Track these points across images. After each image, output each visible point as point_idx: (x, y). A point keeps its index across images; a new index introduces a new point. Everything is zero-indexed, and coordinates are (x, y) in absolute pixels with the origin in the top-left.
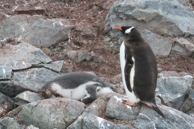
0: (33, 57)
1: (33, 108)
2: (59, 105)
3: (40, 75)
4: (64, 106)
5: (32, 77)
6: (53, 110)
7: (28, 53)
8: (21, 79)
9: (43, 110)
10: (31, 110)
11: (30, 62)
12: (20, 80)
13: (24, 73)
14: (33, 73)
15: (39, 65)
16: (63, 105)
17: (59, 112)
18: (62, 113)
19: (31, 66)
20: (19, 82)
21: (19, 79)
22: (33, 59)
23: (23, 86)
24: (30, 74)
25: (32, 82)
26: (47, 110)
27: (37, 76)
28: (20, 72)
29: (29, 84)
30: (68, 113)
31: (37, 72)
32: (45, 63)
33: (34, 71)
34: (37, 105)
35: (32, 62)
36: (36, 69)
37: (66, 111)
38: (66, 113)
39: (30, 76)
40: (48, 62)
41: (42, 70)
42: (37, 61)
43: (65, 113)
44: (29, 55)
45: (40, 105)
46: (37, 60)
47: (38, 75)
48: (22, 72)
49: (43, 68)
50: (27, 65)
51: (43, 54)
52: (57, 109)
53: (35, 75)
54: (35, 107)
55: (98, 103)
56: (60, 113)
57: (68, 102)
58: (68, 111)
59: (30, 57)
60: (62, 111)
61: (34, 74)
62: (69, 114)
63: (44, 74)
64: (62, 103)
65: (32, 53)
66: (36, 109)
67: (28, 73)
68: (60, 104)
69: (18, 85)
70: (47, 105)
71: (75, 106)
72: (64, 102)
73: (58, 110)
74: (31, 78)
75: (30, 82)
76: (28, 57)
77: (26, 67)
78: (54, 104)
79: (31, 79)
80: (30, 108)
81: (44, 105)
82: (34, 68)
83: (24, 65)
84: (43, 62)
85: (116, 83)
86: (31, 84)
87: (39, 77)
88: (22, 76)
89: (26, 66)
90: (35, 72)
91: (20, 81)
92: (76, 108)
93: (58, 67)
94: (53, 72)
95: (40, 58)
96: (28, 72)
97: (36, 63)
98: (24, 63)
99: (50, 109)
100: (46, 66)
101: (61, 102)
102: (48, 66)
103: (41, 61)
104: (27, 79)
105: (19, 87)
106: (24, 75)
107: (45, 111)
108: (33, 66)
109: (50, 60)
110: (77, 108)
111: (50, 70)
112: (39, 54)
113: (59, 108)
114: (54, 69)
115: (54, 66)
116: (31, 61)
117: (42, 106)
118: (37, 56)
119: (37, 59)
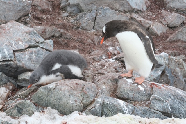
0: (29, 37)
1: (50, 90)
2: (76, 87)
3: (38, 56)
4: (81, 88)
5: (32, 58)
6: (72, 93)
7: (23, 33)
8: (23, 60)
9: (63, 93)
10: (48, 92)
11: (26, 42)
12: (22, 61)
13: (24, 53)
14: (32, 53)
15: (35, 45)
16: (80, 88)
17: (76, 94)
18: (80, 96)
19: (29, 46)
20: (22, 63)
21: (21, 60)
22: (29, 39)
23: (26, 67)
24: (29, 54)
25: (33, 62)
26: (67, 93)
27: (36, 56)
28: (19, 53)
29: (31, 64)
30: (86, 95)
31: (35, 52)
32: (39, 42)
33: (32, 51)
34: (55, 88)
35: (28, 42)
36: (34, 49)
37: (83, 93)
38: (84, 95)
39: (30, 57)
40: (42, 42)
41: (39, 50)
42: (33, 41)
43: (83, 95)
44: (24, 35)
45: (59, 88)
46: (33, 40)
47: (36, 55)
48: (22, 53)
49: (39, 48)
50: (24, 45)
51: (36, 34)
52: (75, 91)
53: (34, 55)
54: (53, 89)
55: (107, 84)
56: (78, 95)
57: (83, 84)
58: (86, 94)
59: (26, 37)
60: (79, 93)
61: (33, 54)
62: (87, 97)
63: (41, 54)
64: (78, 85)
65: (26, 33)
66: (54, 91)
67: (28, 54)
68: (77, 87)
69: (22, 66)
70: (65, 88)
71: (90, 88)
72: (79, 84)
73: (75, 92)
74: (31, 58)
75: (31, 62)
76: (23, 37)
77: (24, 47)
78: (72, 87)
79: (32, 60)
80: (47, 91)
81: (63, 88)
82: (31, 48)
83: (22, 45)
84: (38, 42)
85: (98, 60)
86: (33, 64)
87: (38, 57)
88: (23, 56)
89: (24, 46)
90: (33, 52)
91: (23, 62)
92: (91, 90)
93: (51, 46)
94: (47, 51)
95: (35, 38)
96: (27, 52)
97: (32, 43)
98: (21, 43)
99: (69, 92)
100: (40, 46)
101: (76, 84)
102: (43, 45)
103: (36, 41)
104: (28, 59)
105: (22, 67)
106: (25, 56)
107: (64, 93)
108: (30, 46)
109: (43, 40)
110: (93, 90)
111: (45, 50)
112: (33, 34)
113: (76, 91)
114: (48, 49)
115: (47, 45)
116: (27, 41)
117: (61, 89)
118: (32, 35)
119: (33, 39)
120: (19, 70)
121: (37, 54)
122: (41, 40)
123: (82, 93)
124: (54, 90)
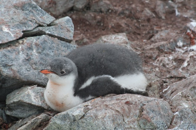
0: (21, 16)
1: (75, 120)
2: (127, 110)
3: (44, 52)
4: (138, 111)
5: (32, 57)
6: (119, 122)
7: (8, 9)
8: (14, 63)
9: (101, 124)
10: (71, 125)
11: (17, 26)
12: (12, 65)
13: (14, 50)
14: (30, 48)
15: (35, 31)
16: (135, 110)
17: (129, 124)
18: (136, 127)
19: (22, 34)
20: (12, 70)
21: (10, 64)
22: (21, 18)
23: (22, 77)
24: (25, 51)
25: (34, 66)
26: (109, 123)
27: (40, 53)
28: (5, 49)
29: (31, 71)
30: (149, 124)
31: (37, 45)
32: (44, 25)
33: (31, 44)
34: (84, 116)
35: (21, 25)
36: (33, 39)
37: (143, 121)
38: (145, 124)
39: (27, 56)
40: (49, 23)
41: (45, 41)
42: (30, 23)
43: (142, 126)
44: (11, 13)
45: (92, 115)
46: (31, 21)
47: (40, 51)
48: (9, 49)
49: (44, 35)
50: (13, 32)
51: (36, 7)
52: (125, 118)
53: (34, 51)
54: (81, 118)
55: (190, 98)
56: (132, 126)
57: (141, 102)
58: (149, 122)
59: (15, 17)
60: (134, 122)
61: (32, 50)
62: (151, 127)
63: (50, 49)
64: (131, 106)
65: (16, 7)
66: (83, 122)
67: (23, 50)
68: (129, 109)
69: (12, 76)
70: (106, 113)
71: (156, 109)
72: (134, 103)
73: (126, 121)
74: (30, 58)
75: (30, 66)
76: (9, 15)
77: (12, 37)
78: (119, 109)
79: (31, 61)
80: (67, 122)
81: (100, 114)
82: (28, 38)
83: (8, 33)
84: (41, 24)
85: (169, 51)
86: (35, 71)
87: (43, 56)
88: (13, 56)
89: (12, 35)
90: (34, 46)
91: (14, 68)
92: (160, 113)
93: (68, 31)
94: (62, 42)
95: (34, 15)
96: (20, 47)
97: (28, 27)
98: (6, 30)
99: (113, 121)
100: (47, 32)
101: (127, 103)
102: (51, 30)
103: (38, 22)
104: (23, 61)
105: (14, 79)
106: (16, 54)
107: (104, 124)
108: (26, 35)
109: (52, 19)
110: (162, 113)
111: (56, 39)
112: (30, 9)
113: (128, 117)
114: (62, 36)
115: (61, 29)
116: (18, 23)
117: (96, 117)
118: (27, 12)
119: (30, 18)
120: (7, 85)
121: (41, 48)
122: (48, 18)
123: (141, 121)
124: (83, 120)
